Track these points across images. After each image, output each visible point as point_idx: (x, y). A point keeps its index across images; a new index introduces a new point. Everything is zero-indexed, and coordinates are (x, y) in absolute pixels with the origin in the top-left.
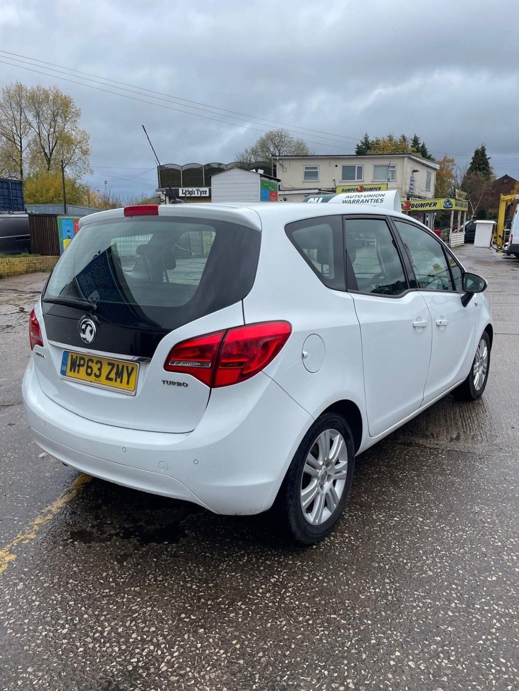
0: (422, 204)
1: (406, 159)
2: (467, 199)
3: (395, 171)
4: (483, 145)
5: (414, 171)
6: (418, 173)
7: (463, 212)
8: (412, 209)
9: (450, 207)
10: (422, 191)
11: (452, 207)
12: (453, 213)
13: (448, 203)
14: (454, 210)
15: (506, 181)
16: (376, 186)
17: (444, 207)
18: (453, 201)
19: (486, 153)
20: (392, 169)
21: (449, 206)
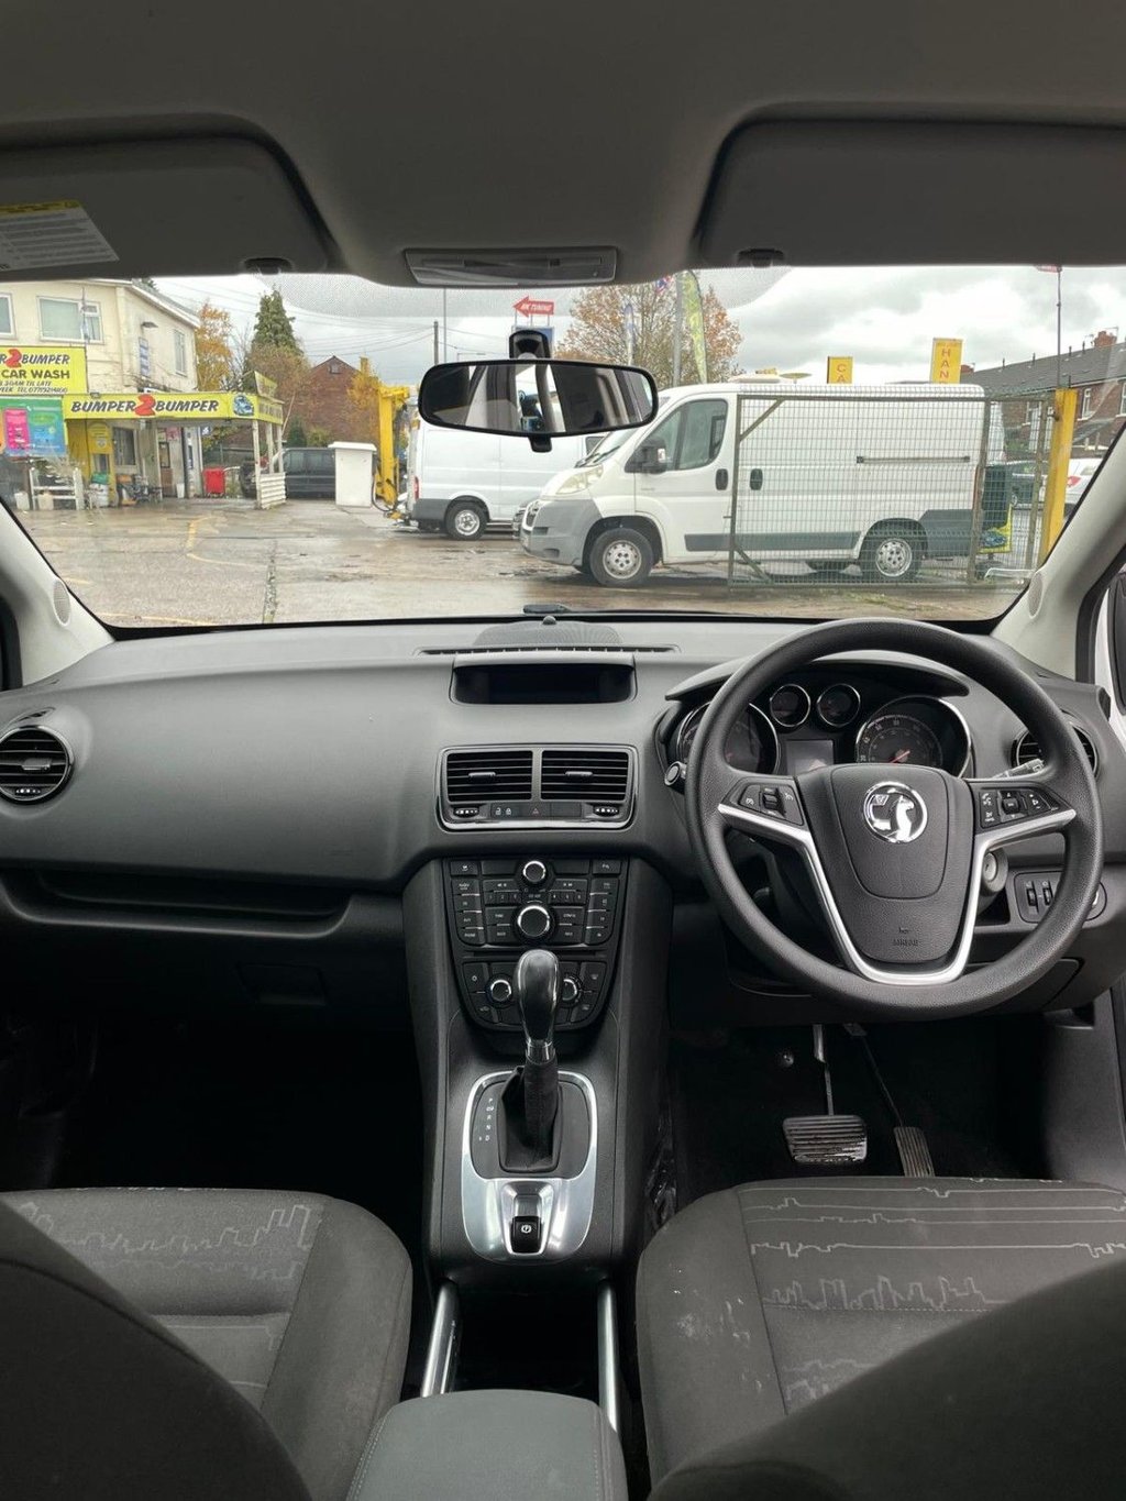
0: (181, 403)
1: (121, 292)
2: (278, 395)
3: (97, 318)
4: (277, 288)
5: (145, 324)
6: (153, 329)
7: (275, 426)
8: (158, 414)
9: (248, 414)
10: (170, 375)
11: (252, 414)
12: (256, 426)
13: (243, 405)
14: (259, 421)
15: (335, 369)
16: (56, 352)
17: (235, 412)
18: (252, 398)
19: (286, 305)
20: (91, 314)
21: (247, 411)
